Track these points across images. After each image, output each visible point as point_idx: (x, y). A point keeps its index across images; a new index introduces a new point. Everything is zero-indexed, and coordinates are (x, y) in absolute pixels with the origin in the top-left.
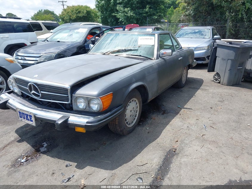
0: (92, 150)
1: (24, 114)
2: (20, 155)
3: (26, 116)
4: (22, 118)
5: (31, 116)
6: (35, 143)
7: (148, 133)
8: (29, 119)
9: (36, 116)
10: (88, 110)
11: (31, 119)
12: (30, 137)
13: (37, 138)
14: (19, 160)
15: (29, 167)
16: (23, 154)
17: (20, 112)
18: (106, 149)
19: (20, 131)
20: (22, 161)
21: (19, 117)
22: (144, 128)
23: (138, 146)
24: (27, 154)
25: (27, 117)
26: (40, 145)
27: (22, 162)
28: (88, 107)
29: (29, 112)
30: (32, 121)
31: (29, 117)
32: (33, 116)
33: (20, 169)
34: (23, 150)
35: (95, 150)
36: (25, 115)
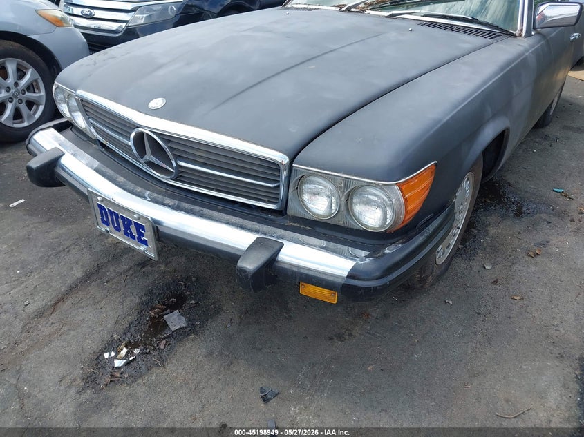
0: (331, 339)
1: (117, 215)
2: (106, 336)
3: (124, 223)
4: (108, 225)
5: (143, 228)
6: (146, 295)
7: (495, 282)
8: (135, 234)
9: (161, 228)
10: (341, 223)
11: (140, 235)
12: (128, 271)
13: (151, 279)
14: (106, 355)
15: (140, 388)
16: (115, 336)
17: (101, 208)
18: (373, 335)
19: (99, 248)
20: (118, 363)
21: (99, 220)
22: (476, 264)
23: (476, 333)
24: (129, 335)
25: (127, 227)
26: (164, 305)
27: (117, 368)
28: (345, 212)
29: (134, 213)
30: (145, 242)
31: (133, 228)
32: (148, 228)
33: (113, 398)
34: (114, 321)
35: (340, 337)
36: (120, 220)
